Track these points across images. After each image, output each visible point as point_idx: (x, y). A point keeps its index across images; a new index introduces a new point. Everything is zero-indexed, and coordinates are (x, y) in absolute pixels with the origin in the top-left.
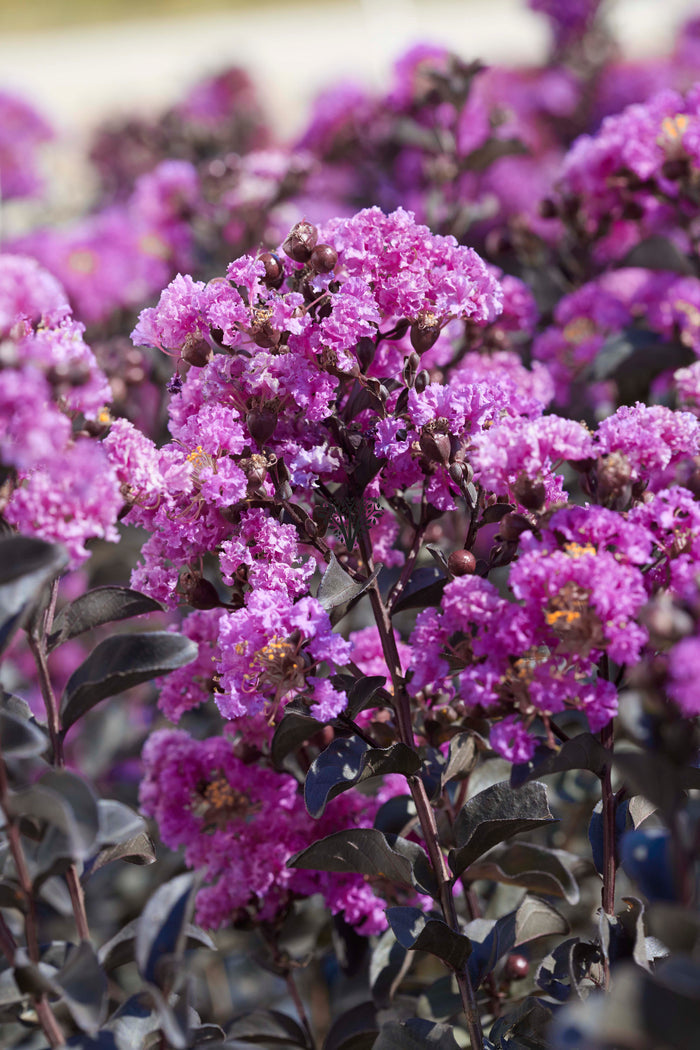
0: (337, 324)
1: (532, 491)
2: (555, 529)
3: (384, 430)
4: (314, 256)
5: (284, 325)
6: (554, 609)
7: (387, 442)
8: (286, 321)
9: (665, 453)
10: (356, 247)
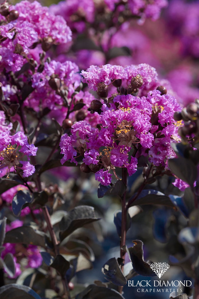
0: (24, 36)
1: (104, 90)
2: (116, 102)
3: (36, 78)
4: (11, 14)
5: (6, 35)
6: (119, 129)
7: (37, 82)
8: (7, 33)
9: (149, 79)
10: (23, 13)
